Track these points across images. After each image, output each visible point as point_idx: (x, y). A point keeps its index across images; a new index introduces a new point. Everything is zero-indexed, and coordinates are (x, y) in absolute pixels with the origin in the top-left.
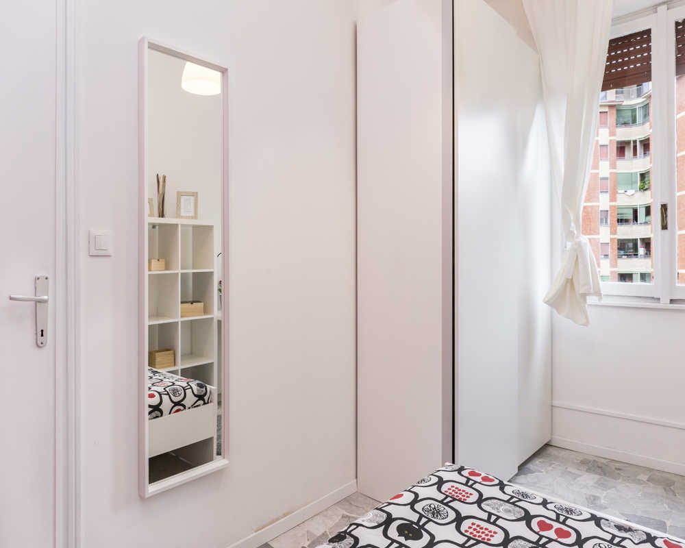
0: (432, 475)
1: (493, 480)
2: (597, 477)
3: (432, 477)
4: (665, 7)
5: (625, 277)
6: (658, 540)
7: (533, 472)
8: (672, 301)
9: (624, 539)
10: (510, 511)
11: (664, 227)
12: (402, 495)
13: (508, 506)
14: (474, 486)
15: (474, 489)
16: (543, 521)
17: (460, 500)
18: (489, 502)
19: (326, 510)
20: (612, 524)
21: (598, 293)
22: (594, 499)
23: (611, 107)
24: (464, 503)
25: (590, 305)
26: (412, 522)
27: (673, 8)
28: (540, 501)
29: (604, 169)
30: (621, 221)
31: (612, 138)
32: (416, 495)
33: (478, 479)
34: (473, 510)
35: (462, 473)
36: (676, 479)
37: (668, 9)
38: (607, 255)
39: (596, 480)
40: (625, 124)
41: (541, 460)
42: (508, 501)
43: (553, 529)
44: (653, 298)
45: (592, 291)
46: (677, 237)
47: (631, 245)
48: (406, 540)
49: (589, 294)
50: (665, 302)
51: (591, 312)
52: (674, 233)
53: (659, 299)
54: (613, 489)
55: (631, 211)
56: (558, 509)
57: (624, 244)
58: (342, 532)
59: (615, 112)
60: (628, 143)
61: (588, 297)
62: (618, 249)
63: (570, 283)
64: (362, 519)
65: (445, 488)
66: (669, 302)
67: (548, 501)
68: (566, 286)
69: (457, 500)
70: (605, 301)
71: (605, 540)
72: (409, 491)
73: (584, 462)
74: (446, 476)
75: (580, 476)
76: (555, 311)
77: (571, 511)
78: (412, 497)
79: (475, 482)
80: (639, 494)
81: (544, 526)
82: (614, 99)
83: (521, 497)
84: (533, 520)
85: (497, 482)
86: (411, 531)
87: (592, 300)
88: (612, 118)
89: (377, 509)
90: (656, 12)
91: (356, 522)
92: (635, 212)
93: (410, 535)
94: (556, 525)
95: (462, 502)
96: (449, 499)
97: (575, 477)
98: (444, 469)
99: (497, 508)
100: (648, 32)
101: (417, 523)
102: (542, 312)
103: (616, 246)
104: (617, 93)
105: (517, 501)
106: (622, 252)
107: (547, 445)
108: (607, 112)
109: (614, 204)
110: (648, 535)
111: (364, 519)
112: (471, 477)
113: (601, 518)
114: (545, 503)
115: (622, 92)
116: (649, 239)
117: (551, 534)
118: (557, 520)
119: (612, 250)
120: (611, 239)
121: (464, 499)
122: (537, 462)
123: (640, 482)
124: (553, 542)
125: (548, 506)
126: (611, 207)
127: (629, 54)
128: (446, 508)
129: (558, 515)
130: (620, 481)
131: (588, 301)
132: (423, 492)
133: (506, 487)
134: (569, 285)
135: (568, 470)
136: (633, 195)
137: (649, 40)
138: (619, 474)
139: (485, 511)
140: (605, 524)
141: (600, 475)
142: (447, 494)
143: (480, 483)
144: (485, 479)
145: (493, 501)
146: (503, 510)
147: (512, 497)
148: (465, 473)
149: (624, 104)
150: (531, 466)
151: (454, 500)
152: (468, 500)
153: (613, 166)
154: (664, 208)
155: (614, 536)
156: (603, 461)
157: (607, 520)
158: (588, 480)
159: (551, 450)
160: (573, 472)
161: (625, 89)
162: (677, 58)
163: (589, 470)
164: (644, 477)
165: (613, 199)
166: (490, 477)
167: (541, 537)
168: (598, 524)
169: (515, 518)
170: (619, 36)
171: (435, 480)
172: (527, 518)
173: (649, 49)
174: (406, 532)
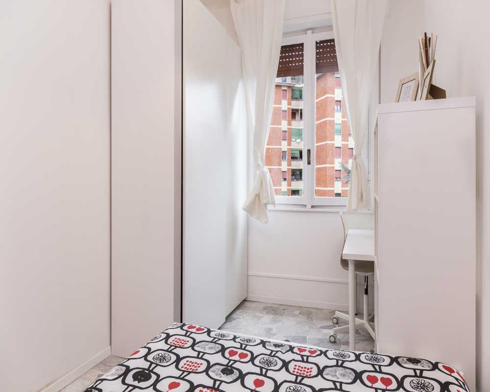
0: (163, 333)
1: (204, 329)
2: (272, 316)
3: (162, 334)
4: (311, 31)
5: (295, 192)
6: (295, 349)
7: (235, 319)
8: (312, 207)
9: (277, 352)
10: (212, 348)
11: (309, 163)
12: (139, 351)
13: (212, 345)
14: (190, 336)
15: (191, 337)
16: (232, 350)
17: (180, 347)
18: (200, 344)
19: (85, 374)
20: (272, 344)
21: (273, 203)
22: (270, 331)
23: (289, 87)
24: (183, 348)
25: (269, 210)
26: (144, 369)
27: (315, 33)
28: (232, 337)
29: (284, 125)
30: (293, 158)
31: (289, 107)
32: (149, 349)
33: (194, 330)
34: (190, 352)
35: (184, 328)
36: (313, 311)
37: (312, 33)
38: (286, 179)
39: (271, 319)
40: (296, 99)
41: (240, 311)
42: (212, 342)
43: (238, 354)
44: (303, 205)
45: (270, 201)
46: (315, 169)
47: (298, 173)
48: (139, 383)
49: (269, 204)
50: (309, 208)
51: (269, 214)
52: (314, 167)
53: (306, 206)
54: (281, 322)
55: (298, 152)
56: (242, 341)
57: (295, 172)
58: (89, 388)
59: (291, 91)
60: (297, 110)
61: (268, 206)
62: (292, 175)
63: (258, 196)
64: (106, 375)
65: (170, 340)
66: (311, 207)
67: (237, 337)
68: (255, 198)
69: (178, 347)
70: (278, 208)
71: (267, 355)
72: (145, 347)
73: (265, 309)
74: (171, 332)
75: (262, 317)
76: (249, 215)
77: (250, 340)
78: (146, 351)
79: (192, 333)
80: (294, 323)
81: (232, 353)
82: (290, 82)
83: (220, 338)
84: (226, 351)
85: (206, 330)
86: (142, 375)
87: (270, 207)
88: (289, 94)
89: (119, 365)
90: (306, 33)
91: (101, 378)
92: (301, 153)
93: (142, 378)
94: (240, 351)
95: (182, 348)
96: (173, 347)
97: (259, 318)
98: (171, 327)
99: (204, 348)
100: (302, 45)
101: (148, 369)
102: (242, 215)
103: (291, 173)
104: (292, 79)
105: (217, 341)
106: (294, 177)
107: (245, 301)
108: (286, 90)
109: (290, 147)
110: (290, 346)
111: (108, 374)
112: (189, 330)
113: (266, 342)
114: (234, 339)
115: (295, 79)
116: (301, 170)
117: (236, 357)
118: (241, 348)
119: (288, 176)
120: (288, 169)
121: (183, 346)
122: (238, 312)
123: (295, 316)
124: (237, 363)
125: (237, 340)
126: (288, 149)
127: (292, 56)
128: (170, 354)
129: (241, 345)
130: (285, 316)
131: (268, 208)
132: (153, 346)
133: (211, 333)
134: (257, 198)
135: (256, 315)
136: (299, 142)
137: (302, 50)
138: (284, 312)
139: (196, 351)
140: (268, 345)
141: (274, 314)
142: (172, 344)
143: (195, 333)
144: (198, 329)
145: (202, 343)
146: (208, 348)
147: (215, 338)
148: (185, 328)
149: (296, 86)
150: (234, 316)
151: (176, 347)
152: (186, 346)
153: (289, 124)
154: (309, 151)
155: (272, 351)
156: (276, 306)
157: (270, 342)
158: (267, 318)
159: (247, 304)
160: (258, 315)
161: (296, 77)
162: (317, 63)
163: (267, 313)
164: (297, 312)
165: (289, 144)
166: (202, 327)
167: (230, 360)
168: (264, 346)
169: (215, 352)
170: (286, 45)
171: (164, 336)
172: (223, 350)
173: (302, 55)
174: (139, 377)
